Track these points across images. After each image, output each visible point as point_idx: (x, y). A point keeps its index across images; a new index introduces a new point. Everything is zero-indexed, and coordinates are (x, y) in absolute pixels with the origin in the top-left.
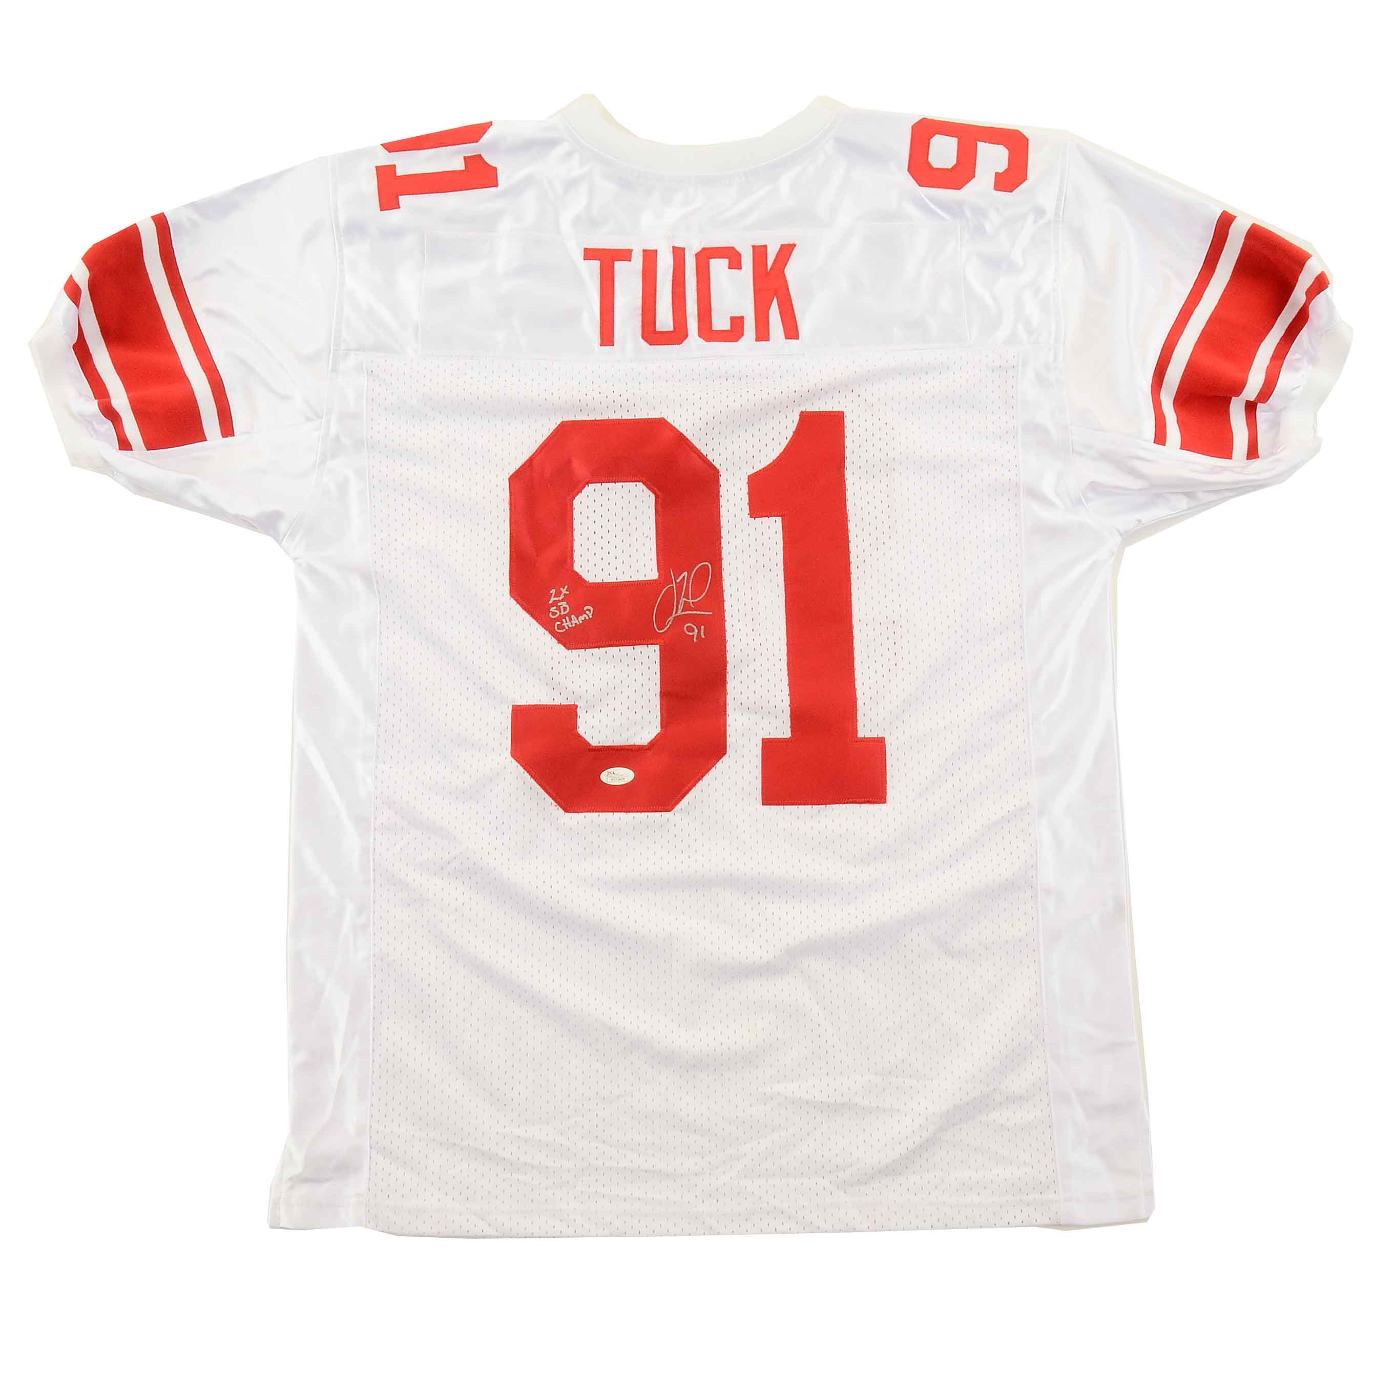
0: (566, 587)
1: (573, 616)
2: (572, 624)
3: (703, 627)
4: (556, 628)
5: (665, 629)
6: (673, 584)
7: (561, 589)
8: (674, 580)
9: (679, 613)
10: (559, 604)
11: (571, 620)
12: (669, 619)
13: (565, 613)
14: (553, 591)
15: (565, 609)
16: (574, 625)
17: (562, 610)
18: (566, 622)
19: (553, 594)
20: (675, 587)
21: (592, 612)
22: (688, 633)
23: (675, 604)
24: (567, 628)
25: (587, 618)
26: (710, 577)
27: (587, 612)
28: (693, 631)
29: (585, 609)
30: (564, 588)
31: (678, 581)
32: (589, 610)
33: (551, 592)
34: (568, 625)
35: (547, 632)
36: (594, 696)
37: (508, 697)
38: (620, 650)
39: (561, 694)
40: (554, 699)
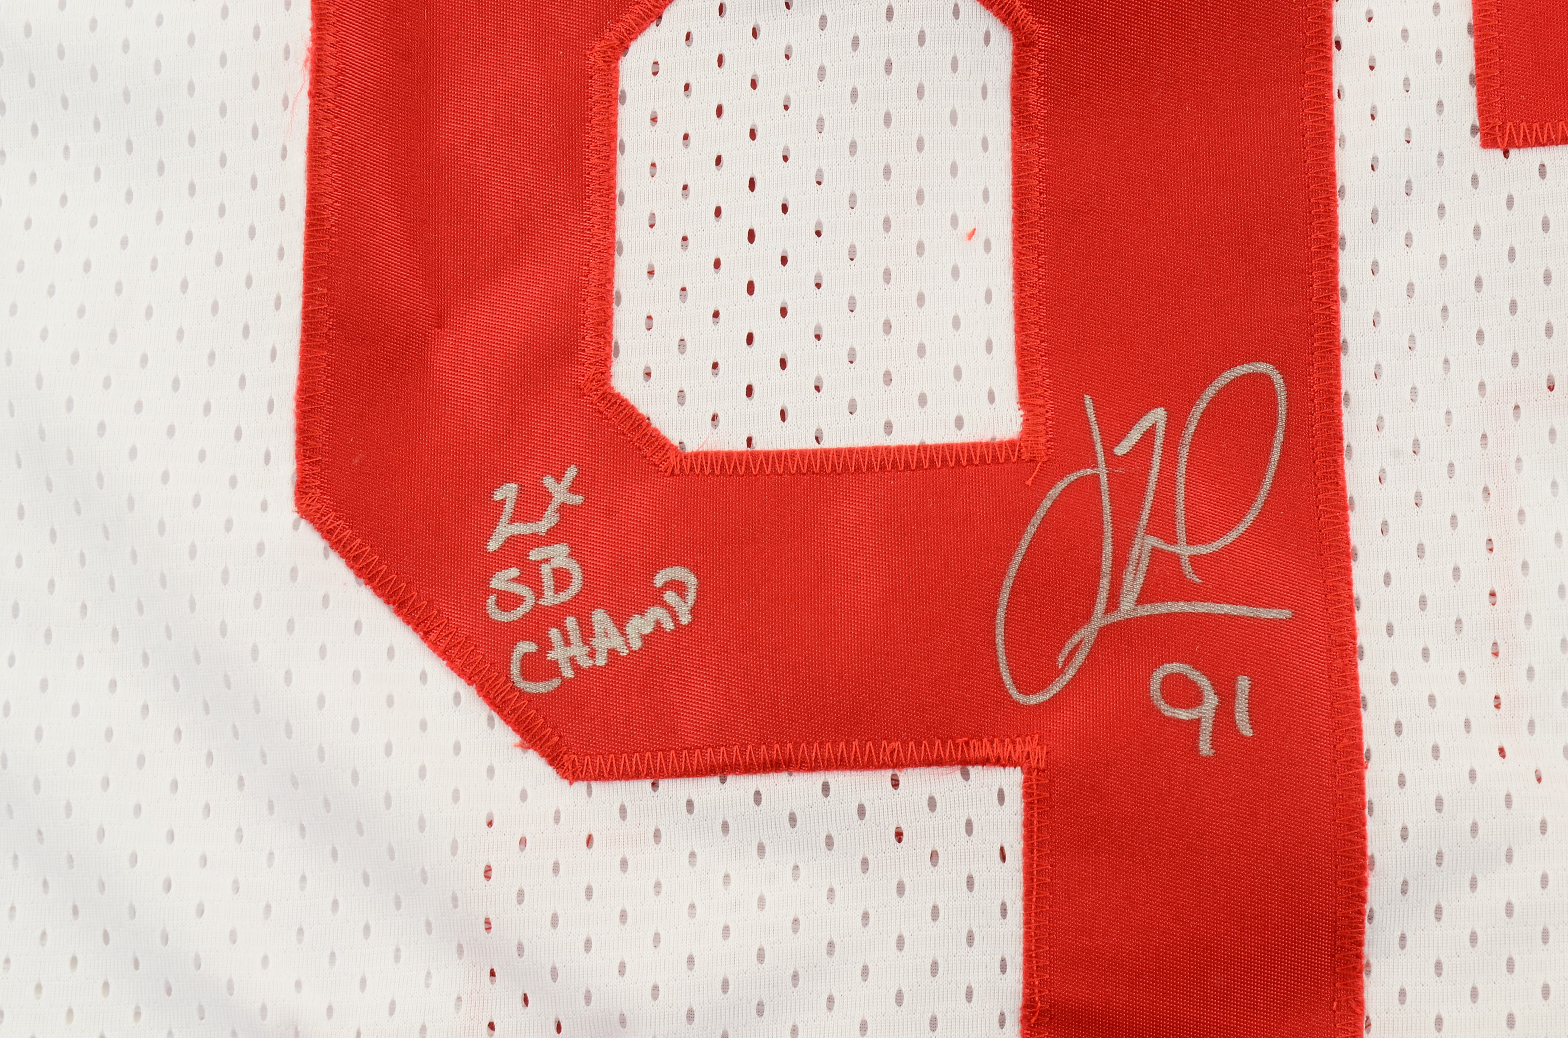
0: (572, 472)
1: (600, 618)
2: (592, 654)
3: (1243, 684)
4: (515, 669)
5: (1055, 688)
6: (1096, 466)
7: (549, 482)
8: (1099, 448)
9: (1128, 607)
10: (535, 555)
11: (587, 633)
12: (1076, 639)
13: (564, 597)
14: (507, 493)
15: (562, 579)
16: (601, 661)
17: (548, 581)
18: (567, 643)
19: (509, 508)
20: (1104, 479)
21: (691, 597)
22: (1169, 711)
23: (1106, 565)
24: (568, 673)
25: (669, 626)
26: (1280, 436)
27: (670, 597)
28: (1194, 698)
29: (659, 580)
30: (559, 480)
31: (1121, 450)
32: (678, 587)
33: (498, 496)
34: (572, 660)
35: (469, 694)
36: (690, 1016)
37: (264, 1009)
38: (826, 788)
39: (526, 1000)
40: (491, 1026)
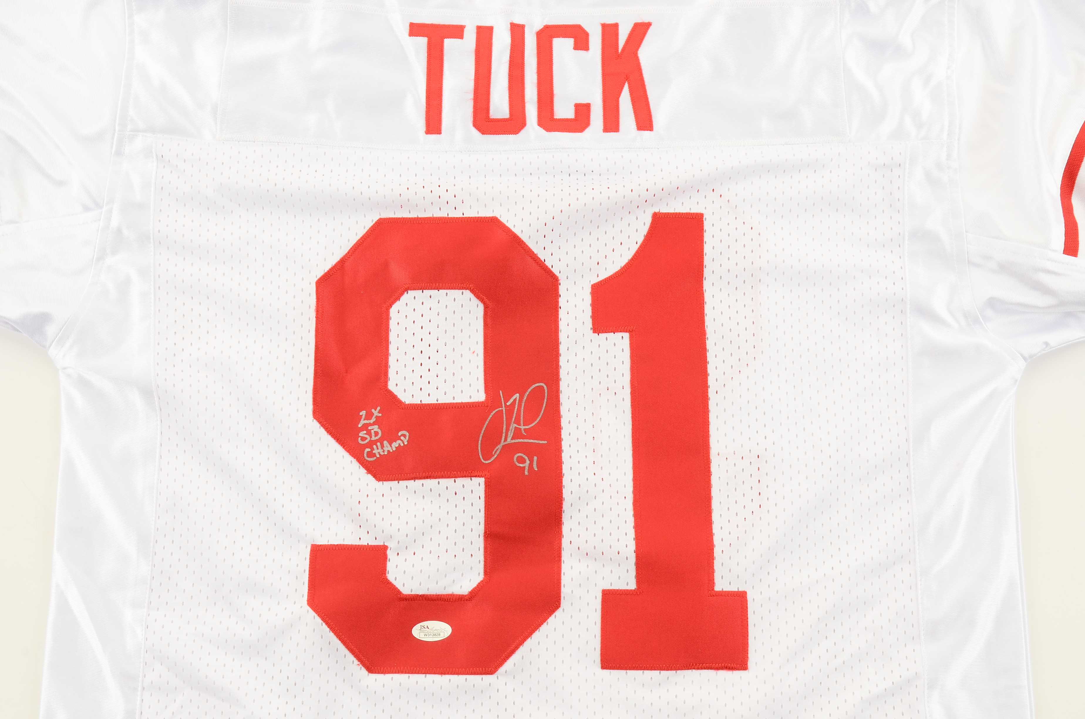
0: (379, 408)
1: (385, 443)
2: (384, 452)
3: (535, 458)
4: (365, 455)
5: (492, 459)
6: (502, 408)
7: (373, 410)
8: (503, 403)
9: (509, 440)
10: (370, 428)
11: (382, 446)
12: (497, 448)
13: (377, 438)
14: (363, 413)
15: (376, 434)
16: (386, 453)
17: (373, 434)
18: (378, 449)
19: (363, 417)
20: (504, 410)
21: (407, 438)
22: (518, 465)
23: (504, 431)
24: (378, 456)
25: (402, 445)
26: (545, 400)
27: (402, 438)
28: (524, 462)
29: (400, 434)
30: (375, 410)
31: (508, 404)
32: (404, 436)
33: (361, 414)
34: (379, 453)
35: (354, 461)
36: (407, 535)
37: (306, 535)
38: (439, 483)
39: (368, 532)
40: (360, 539)
